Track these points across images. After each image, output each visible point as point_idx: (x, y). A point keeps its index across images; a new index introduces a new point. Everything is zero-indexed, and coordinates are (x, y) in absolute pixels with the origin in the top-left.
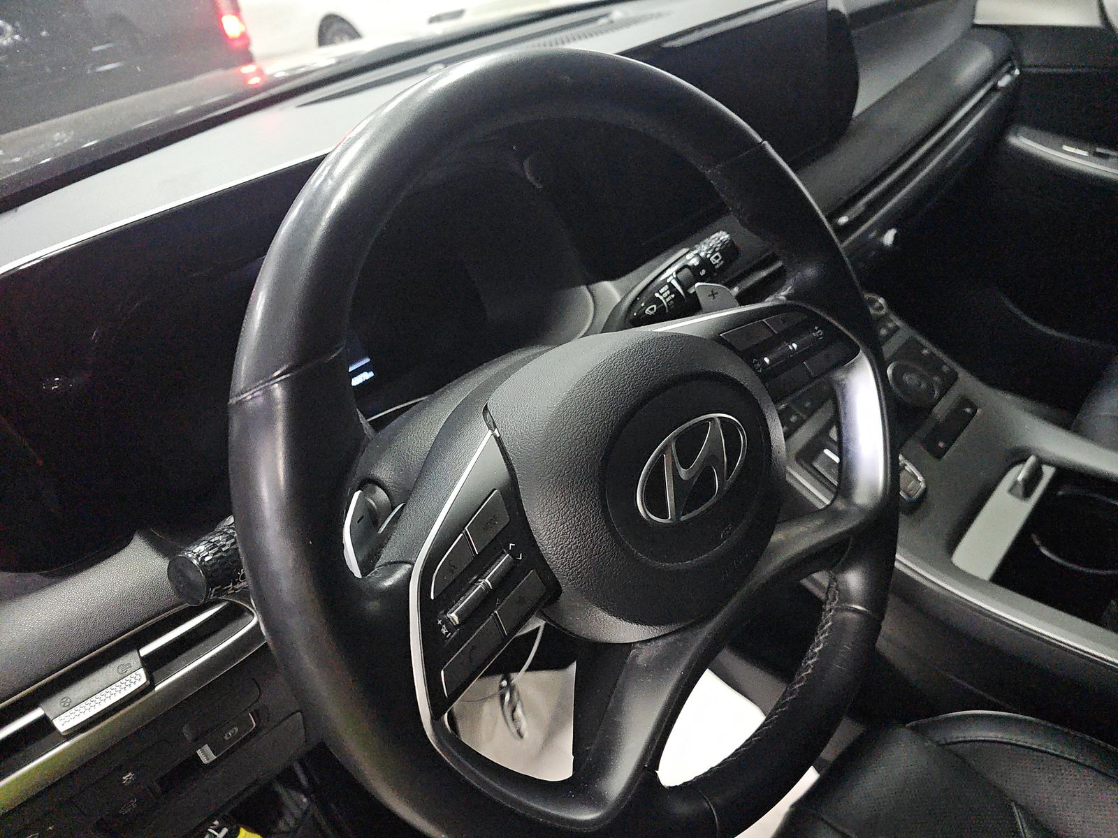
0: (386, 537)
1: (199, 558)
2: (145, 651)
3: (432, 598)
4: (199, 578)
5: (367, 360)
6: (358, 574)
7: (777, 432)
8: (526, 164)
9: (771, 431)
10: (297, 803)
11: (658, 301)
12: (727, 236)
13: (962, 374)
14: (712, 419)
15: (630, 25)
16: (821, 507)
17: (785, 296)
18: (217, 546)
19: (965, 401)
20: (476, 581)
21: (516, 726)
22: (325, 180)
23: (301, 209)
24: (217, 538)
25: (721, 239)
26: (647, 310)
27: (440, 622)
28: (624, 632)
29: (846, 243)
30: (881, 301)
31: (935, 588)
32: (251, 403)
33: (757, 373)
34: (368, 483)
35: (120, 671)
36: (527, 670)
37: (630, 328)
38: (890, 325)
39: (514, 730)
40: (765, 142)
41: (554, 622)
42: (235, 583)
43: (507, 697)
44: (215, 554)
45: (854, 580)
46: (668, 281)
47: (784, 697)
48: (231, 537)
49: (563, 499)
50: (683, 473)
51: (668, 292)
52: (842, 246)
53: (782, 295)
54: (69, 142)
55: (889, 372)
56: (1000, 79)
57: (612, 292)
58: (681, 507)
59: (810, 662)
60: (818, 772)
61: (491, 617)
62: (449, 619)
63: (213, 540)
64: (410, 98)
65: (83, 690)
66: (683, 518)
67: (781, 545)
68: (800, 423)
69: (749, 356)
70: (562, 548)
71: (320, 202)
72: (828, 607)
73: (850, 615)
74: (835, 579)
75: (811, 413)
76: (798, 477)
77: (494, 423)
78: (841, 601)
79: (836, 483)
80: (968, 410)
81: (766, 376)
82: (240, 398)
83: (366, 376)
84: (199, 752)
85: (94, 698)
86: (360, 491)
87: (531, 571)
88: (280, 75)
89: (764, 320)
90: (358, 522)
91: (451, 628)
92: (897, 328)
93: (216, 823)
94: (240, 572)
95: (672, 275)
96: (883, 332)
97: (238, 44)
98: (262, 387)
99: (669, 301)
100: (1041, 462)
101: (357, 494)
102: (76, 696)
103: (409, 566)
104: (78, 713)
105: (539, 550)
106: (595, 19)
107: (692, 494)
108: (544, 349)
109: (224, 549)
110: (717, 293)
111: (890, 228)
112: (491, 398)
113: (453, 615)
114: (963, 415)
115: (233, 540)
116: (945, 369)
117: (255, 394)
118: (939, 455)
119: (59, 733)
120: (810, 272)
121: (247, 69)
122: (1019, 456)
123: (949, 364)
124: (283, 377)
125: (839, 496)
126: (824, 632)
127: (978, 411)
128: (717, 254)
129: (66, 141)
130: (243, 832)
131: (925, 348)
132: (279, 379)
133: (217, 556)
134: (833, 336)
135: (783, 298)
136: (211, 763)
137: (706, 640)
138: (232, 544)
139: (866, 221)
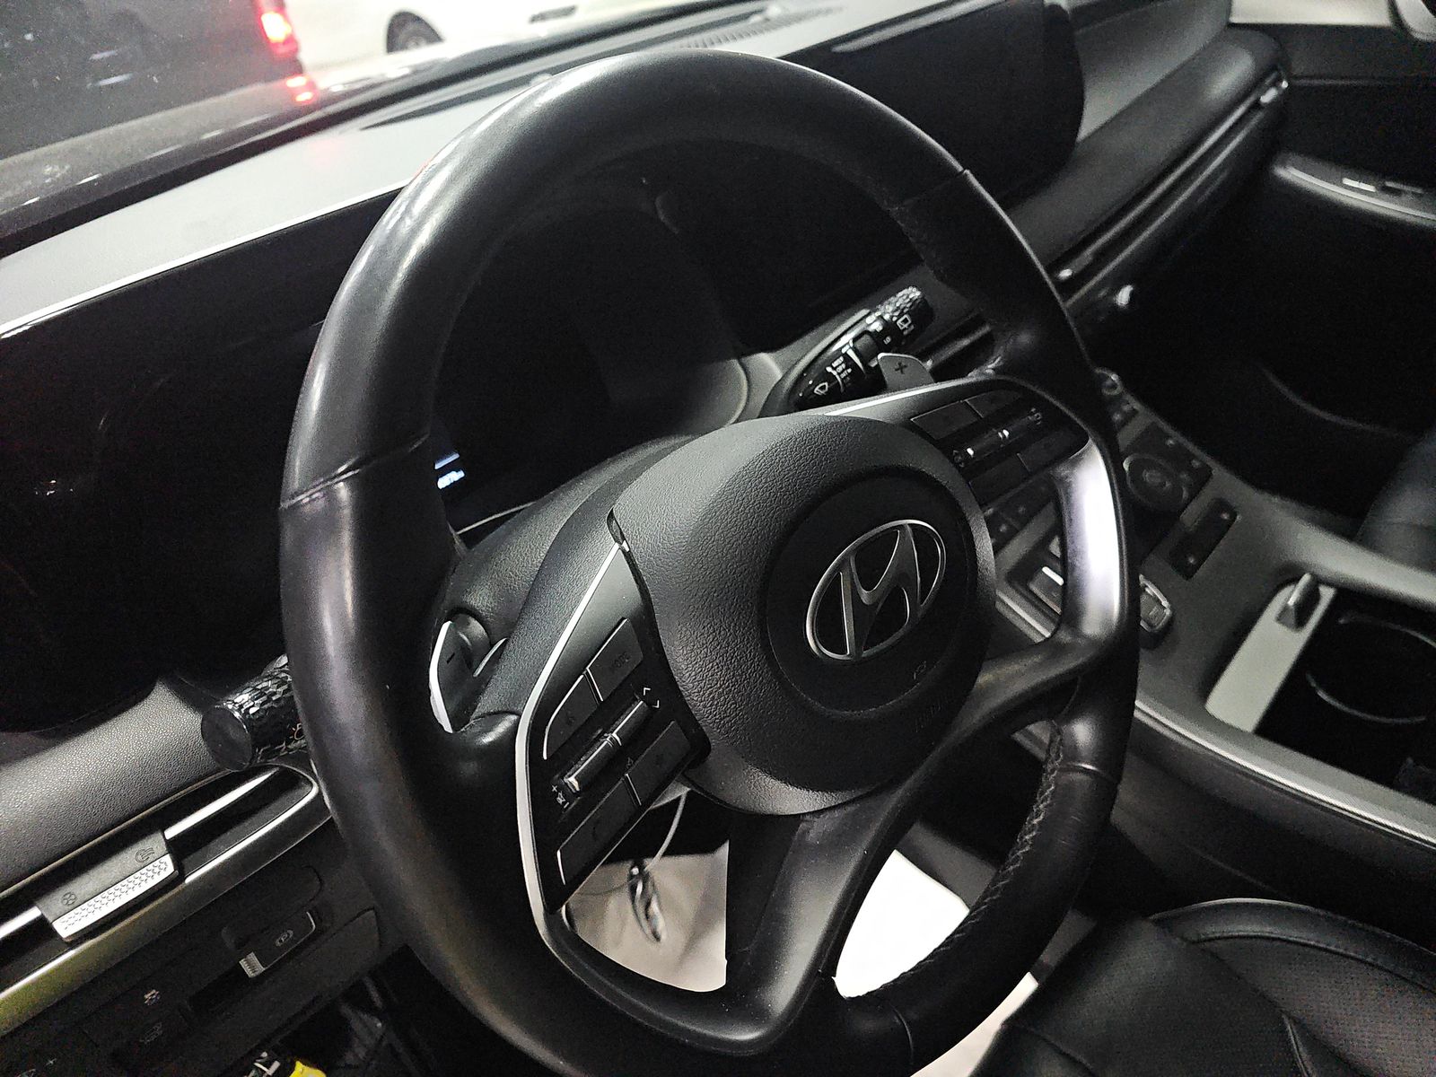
0: (485, 680)
1: (243, 710)
2: (171, 832)
3: (545, 758)
4: (242, 736)
5: (455, 456)
6: (448, 728)
7: (984, 544)
8: (658, 202)
9: (977, 543)
10: (369, 1029)
11: (830, 378)
12: (918, 294)
13: (1218, 471)
14: (901, 527)
15: (790, 23)
16: (1038, 640)
17: (993, 369)
18: (265, 694)
19: (1221, 505)
20: (601, 736)
21: (650, 925)
22: (402, 219)
23: (371, 256)
24: (265, 684)
25: (911, 297)
26: (817, 389)
27: (554, 789)
28: (791, 800)
29: (1070, 302)
30: (1114, 377)
31: (1184, 743)
32: (307, 508)
33: (960, 469)
34: (461, 613)
35: (140, 857)
36: (665, 855)
37: (795, 411)
38: (1126, 408)
39: (648, 931)
40: (967, 172)
41: (701, 789)
42: (288, 744)
43: (639, 889)
44: (262, 704)
45: (1083, 732)
46: (843, 351)
47: (994, 882)
48: (283, 682)
49: (711, 631)
50: (865, 595)
51: (844, 366)
52: (1066, 305)
53: (989, 368)
54: (63, 177)
55: (1126, 466)
56: (1264, 92)
57: (770, 366)
58: (862, 640)
59: (1027, 837)
60: (1037, 980)
61: (620, 782)
62: (566, 784)
63: (259, 687)
64: (511, 114)
65: (91, 883)
66: (865, 653)
67: (990, 689)
68: (1012, 534)
69: (948, 446)
70: (710, 694)
71: (396, 246)
72: (1050, 767)
73: (1078, 777)
74: (1059, 732)
75: (1024, 521)
76: (1010, 603)
77: (621, 533)
78: (1066, 758)
79: (1058, 611)
80: (1225, 516)
81: (970, 471)
82: (294, 501)
83: (455, 476)
84: (243, 963)
85: (105, 893)
86: (450, 622)
87: (672, 722)
88: (338, 88)
89: (966, 400)
90: (448, 662)
91: (570, 795)
92: (1134, 412)
93: (265, 1055)
94: (296, 728)
95: (848, 343)
96: (1117, 417)
97: (282, 50)
98: (321, 486)
99: (845, 378)
100: (1317, 581)
101: (446, 626)
102: (83, 891)
103: (514, 718)
104: (85, 913)
105: (682, 696)
106: (746, 17)
107: (877, 623)
108: (684, 439)
109: (274, 698)
110: (905, 366)
111: (1126, 284)
112: (618, 502)
113: (572, 779)
114: (1218, 523)
115: (285, 687)
116: (1196, 464)
117: (314, 496)
118: (1188, 573)
119: (61, 938)
120: (1025, 338)
121: (294, 82)
122: (1290, 574)
123: (1200, 458)
124: (350, 474)
125: (1063, 626)
126: (1045, 799)
127: (1238, 517)
128: (905, 316)
129: (58, 175)
130: (299, 1066)
131: (1168, 437)
132: (345, 476)
133: (266, 706)
134: (1055, 421)
135: (991, 371)
136: (257, 977)
137: (895, 808)
138: (285, 692)
139: (1095, 274)
